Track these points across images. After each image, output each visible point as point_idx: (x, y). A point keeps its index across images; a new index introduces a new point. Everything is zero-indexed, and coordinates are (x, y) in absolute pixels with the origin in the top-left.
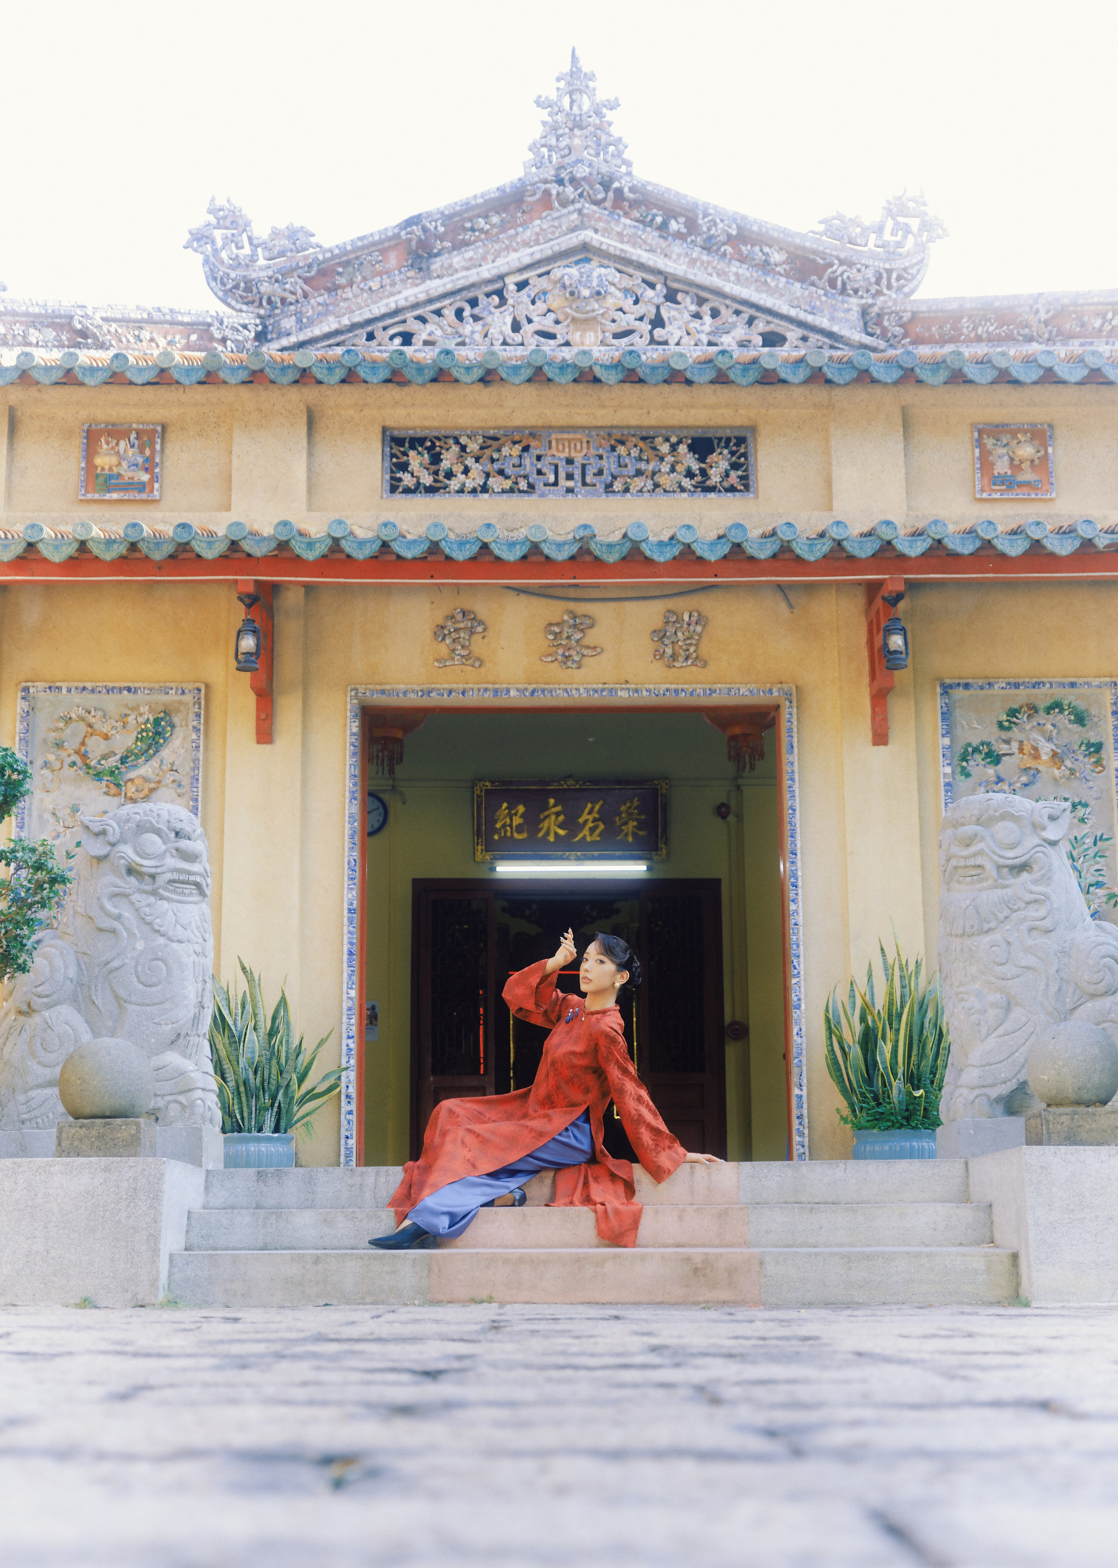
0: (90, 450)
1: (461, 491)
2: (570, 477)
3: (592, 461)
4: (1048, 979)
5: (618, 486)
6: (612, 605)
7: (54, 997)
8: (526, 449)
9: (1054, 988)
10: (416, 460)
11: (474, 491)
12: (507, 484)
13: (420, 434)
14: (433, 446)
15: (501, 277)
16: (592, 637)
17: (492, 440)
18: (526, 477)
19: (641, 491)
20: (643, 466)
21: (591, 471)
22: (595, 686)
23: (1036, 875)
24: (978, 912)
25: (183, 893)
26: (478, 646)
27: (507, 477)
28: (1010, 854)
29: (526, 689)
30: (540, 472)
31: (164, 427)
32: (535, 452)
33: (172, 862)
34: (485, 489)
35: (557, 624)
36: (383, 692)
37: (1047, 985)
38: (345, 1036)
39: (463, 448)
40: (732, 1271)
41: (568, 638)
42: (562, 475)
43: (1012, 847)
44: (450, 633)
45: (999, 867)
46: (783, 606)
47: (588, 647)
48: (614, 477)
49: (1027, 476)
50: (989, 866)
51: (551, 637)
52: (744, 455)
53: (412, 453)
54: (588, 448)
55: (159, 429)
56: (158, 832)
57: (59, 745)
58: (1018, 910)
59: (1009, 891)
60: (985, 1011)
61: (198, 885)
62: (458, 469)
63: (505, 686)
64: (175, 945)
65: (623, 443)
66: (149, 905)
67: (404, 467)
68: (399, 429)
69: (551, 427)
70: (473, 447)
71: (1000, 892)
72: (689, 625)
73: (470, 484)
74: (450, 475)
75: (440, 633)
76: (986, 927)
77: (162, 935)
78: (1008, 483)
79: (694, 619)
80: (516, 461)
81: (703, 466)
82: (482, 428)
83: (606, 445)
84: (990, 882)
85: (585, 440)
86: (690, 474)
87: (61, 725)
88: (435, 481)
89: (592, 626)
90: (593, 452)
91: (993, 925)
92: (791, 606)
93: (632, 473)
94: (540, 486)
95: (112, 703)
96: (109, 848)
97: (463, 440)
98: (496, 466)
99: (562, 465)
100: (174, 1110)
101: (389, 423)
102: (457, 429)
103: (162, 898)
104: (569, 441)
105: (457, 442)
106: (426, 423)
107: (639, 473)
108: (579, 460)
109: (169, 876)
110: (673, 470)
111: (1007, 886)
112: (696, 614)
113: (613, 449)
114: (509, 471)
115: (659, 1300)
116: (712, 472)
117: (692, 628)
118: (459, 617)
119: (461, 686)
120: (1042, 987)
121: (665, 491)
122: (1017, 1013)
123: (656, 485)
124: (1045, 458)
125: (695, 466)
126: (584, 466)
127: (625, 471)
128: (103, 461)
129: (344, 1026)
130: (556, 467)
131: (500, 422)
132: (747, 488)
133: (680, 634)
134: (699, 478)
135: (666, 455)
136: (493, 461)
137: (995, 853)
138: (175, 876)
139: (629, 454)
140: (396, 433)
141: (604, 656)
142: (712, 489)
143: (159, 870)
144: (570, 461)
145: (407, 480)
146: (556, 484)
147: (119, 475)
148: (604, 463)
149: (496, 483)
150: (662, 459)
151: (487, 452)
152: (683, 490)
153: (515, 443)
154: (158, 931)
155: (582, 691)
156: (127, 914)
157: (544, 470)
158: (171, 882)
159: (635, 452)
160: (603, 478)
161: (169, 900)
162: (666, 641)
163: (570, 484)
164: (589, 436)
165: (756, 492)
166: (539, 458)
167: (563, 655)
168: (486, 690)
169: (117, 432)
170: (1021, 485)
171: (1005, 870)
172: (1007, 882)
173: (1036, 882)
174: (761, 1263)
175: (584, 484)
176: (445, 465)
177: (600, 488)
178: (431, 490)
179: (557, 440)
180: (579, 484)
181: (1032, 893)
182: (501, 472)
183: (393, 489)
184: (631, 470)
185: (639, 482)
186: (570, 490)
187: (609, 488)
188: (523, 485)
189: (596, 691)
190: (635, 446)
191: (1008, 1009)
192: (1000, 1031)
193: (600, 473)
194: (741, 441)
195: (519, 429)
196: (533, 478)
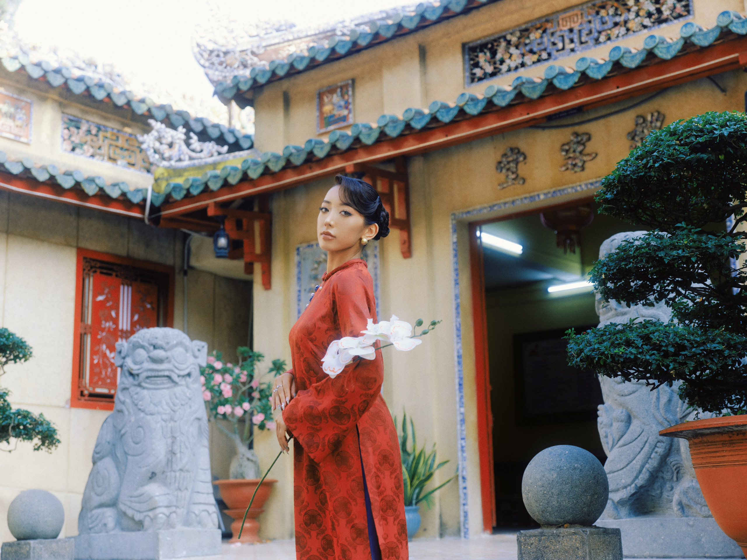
0: (320, 105)
1: (509, 70)
2: (572, 41)
3: (584, 26)
5: (602, 38)
6: (602, 122)
7: (101, 454)
8: (544, 31)
10: (482, 58)
11: (517, 68)
12: (535, 58)
13: (484, 41)
14: (493, 46)
16: (590, 147)
17: (525, 32)
18: (545, 49)
19: (618, 36)
20: (617, 19)
21: (584, 32)
22: (591, 181)
25: (158, 384)
26: (522, 170)
27: (535, 53)
29: (549, 193)
30: (554, 44)
31: (353, 81)
32: (549, 31)
33: (148, 365)
34: (523, 65)
35: (568, 144)
36: (468, 212)
38: (459, 438)
39: (509, 43)
41: (574, 151)
42: (567, 41)
44: (505, 165)
46: (718, 92)
47: (589, 155)
48: (600, 33)
51: (564, 153)
53: (481, 55)
54: (582, 18)
55: (350, 82)
56: (143, 347)
57: (316, 278)
60: (611, 425)
62: (506, 56)
63: (536, 193)
64: (148, 417)
65: (603, 7)
66: (137, 394)
67: (476, 65)
68: (472, 42)
69: (557, 12)
70: (514, 39)
72: (651, 122)
73: (513, 65)
74: (502, 62)
75: (499, 165)
77: (143, 411)
79: (654, 118)
80: (539, 41)
81: (658, 6)
82: (518, 26)
83: (593, 12)
85: (579, 13)
86: (649, 15)
87: (316, 266)
88: (495, 68)
89: (589, 139)
90: (585, 19)
92: (723, 90)
93: (612, 25)
94: (554, 53)
96: (122, 360)
97: (509, 37)
98: (528, 48)
99: (566, 35)
101: (465, 40)
102: (502, 31)
103: (144, 388)
104: (570, 17)
105: (505, 40)
106: (485, 33)
107: (616, 24)
108: (576, 27)
109: (145, 374)
110: (637, 15)
112: (656, 114)
113: (598, 13)
114: (535, 49)
116: (663, 9)
117: (653, 125)
118: (509, 153)
119: (511, 199)
121: (634, 32)
122: (635, 425)
123: (628, 30)
125: (652, 8)
126: (580, 31)
127: (606, 27)
128: (327, 108)
130: (563, 36)
131: (527, 19)
132: (688, 12)
133: (646, 131)
134: (656, 16)
135: (632, 7)
136: (526, 45)
138: (149, 374)
139: (608, 14)
140: (471, 45)
141: (599, 157)
142: (666, 21)
143: (139, 372)
144: (571, 30)
145: (478, 72)
146: (563, 49)
147: (334, 116)
148: (592, 25)
149: (529, 59)
150: (629, 10)
151: (522, 40)
152: (645, 27)
153: (537, 29)
154: (140, 409)
155: (583, 186)
156: (128, 400)
157: (556, 41)
158: (148, 377)
159: (611, 11)
160: (592, 36)
161: (148, 389)
162: (637, 138)
163: (572, 46)
164: (582, 9)
165: (694, 14)
166: (552, 34)
167: (572, 164)
168: (525, 198)
169: (331, 91)
175: (582, 43)
176: (499, 56)
177: (591, 43)
178: (493, 75)
179: (563, 19)
180: (578, 44)
182: (532, 52)
183: (473, 80)
184: (610, 24)
185: (616, 31)
186: (573, 50)
187: (597, 41)
188: (544, 55)
189: (592, 184)
190: (612, 6)
192: (621, 442)
193: (590, 32)
195: (539, 19)
196: (550, 48)
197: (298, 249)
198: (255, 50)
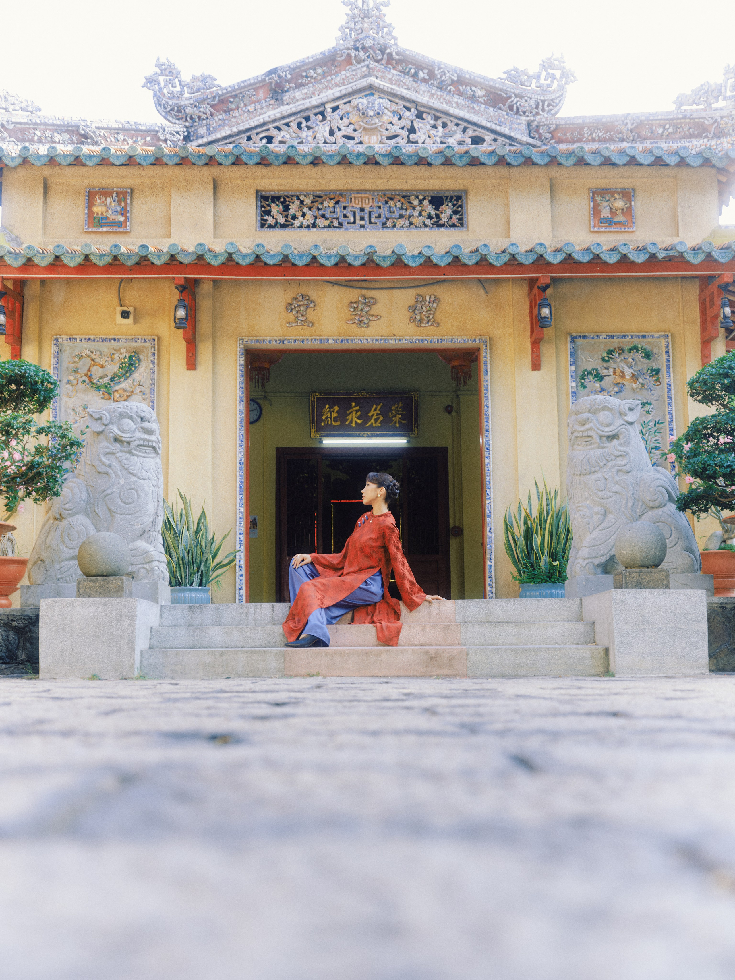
0: (90, 204)
1: (301, 227)
2: (362, 219)
3: (374, 209)
4: (627, 499)
5: (389, 224)
6: (386, 291)
7: (74, 510)
8: (337, 203)
9: (630, 504)
10: (275, 209)
11: (308, 227)
12: (327, 223)
13: (278, 194)
14: (285, 201)
15: (323, 104)
16: (375, 310)
17: (318, 198)
18: (337, 219)
19: (402, 227)
20: (403, 212)
21: (374, 215)
22: (377, 337)
23: (621, 441)
24: (589, 462)
25: (146, 452)
26: (311, 315)
27: (327, 219)
28: (607, 429)
29: (338, 339)
30: (345, 216)
31: (132, 190)
32: (342, 204)
33: (139, 434)
34: (314, 225)
35: (355, 302)
36: (257, 341)
37: (627, 502)
38: (238, 533)
39: (302, 202)
40: (451, 659)
41: (362, 310)
42: (358, 217)
43: (608, 425)
44: (295, 307)
45: (601, 437)
46: (482, 292)
47: (372, 315)
48: (387, 219)
49: (620, 218)
50: (595, 436)
51: (352, 310)
52: (461, 206)
53: (273, 205)
54: (373, 202)
55: (129, 191)
56: (131, 418)
57: (76, 371)
58: (611, 460)
59: (606, 450)
60: (593, 517)
61: (154, 448)
62: (299, 214)
63: (326, 337)
64: (142, 481)
65: (392, 199)
66: (126, 459)
67: (268, 213)
68: (266, 191)
69: (351, 190)
70: (307, 201)
71: (601, 450)
72: (429, 303)
73: (306, 223)
74: (294, 217)
75: (289, 307)
76: (593, 470)
77: (134, 476)
78: (609, 222)
79: (432, 299)
80: (332, 210)
81: (437, 212)
82: (313, 191)
83: (383, 200)
84: (596, 445)
85: (370, 198)
86: (430, 217)
87: (77, 360)
88: (286, 221)
89: (375, 304)
90: (375, 204)
91: (597, 469)
92: (486, 292)
93: (397, 216)
94: (345, 224)
95: (105, 347)
96: (104, 427)
97: (302, 198)
98: (321, 212)
99: (357, 212)
100: (142, 572)
101: (259, 188)
102: (298, 191)
103: (134, 455)
104: (362, 198)
105: (298, 199)
106: (281, 188)
107: (401, 216)
108: (367, 209)
109: (137, 443)
110: (420, 214)
111: (605, 447)
112: (433, 297)
113: (387, 203)
114: (328, 215)
115: (411, 674)
116: (442, 216)
117: (431, 304)
118: (300, 298)
119: (301, 337)
120: (624, 503)
121: (416, 227)
122: (610, 518)
123: (411, 224)
124: (630, 208)
125: (433, 213)
126: (370, 213)
127: (393, 216)
128: (98, 209)
129: (238, 528)
130: (355, 213)
131: (323, 187)
132: (462, 225)
133: (424, 308)
134: (435, 220)
135: (416, 206)
136: (318, 209)
137: (598, 429)
138: (141, 443)
139: (396, 206)
140: (264, 193)
141: (382, 320)
142: (442, 226)
143: (132, 439)
144: (362, 210)
145: (271, 221)
146: (354, 222)
147: (107, 218)
148: (382, 211)
149: (320, 222)
150: (414, 208)
151: (316, 204)
152: (426, 226)
153: (331, 199)
154: (132, 474)
155: (369, 340)
156: (115, 464)
157: (348, 215)
158: (139, 446)
159: (399, 205)
160: (381, 219)
161: (138, 456)
162: (417, 312)
163: (362, 223)
164: (373, 195)
165: (467, 227)
166: (345, 208)
167: (359, 320)
168: (315, 339)
169: (105, 193)
170: (616, 223)
171: (604, 439)
172: (605, 445)
173: (621, 445)
174: (467, 654)
175: (370, 222)
176: (292, 212)
177: (379, 225)
178: (284, 226)
179: (355, 197)
180: (368, 223)
181: (619, 451)
182: (323, 216)
183: (262, 226)
184: (397, 215)
185: (401, 222)
186: (362, 226)
187: (384, 225)
188: (336, 223)
189: (377, 340)
190: (399, 201)
191: (605, 515)
192: (600, 527)
193: (379, 216)
194: (459, 198)
195: (333, 191)
196: (342, 219)
197: (56, 339)
198: (5, 123)
